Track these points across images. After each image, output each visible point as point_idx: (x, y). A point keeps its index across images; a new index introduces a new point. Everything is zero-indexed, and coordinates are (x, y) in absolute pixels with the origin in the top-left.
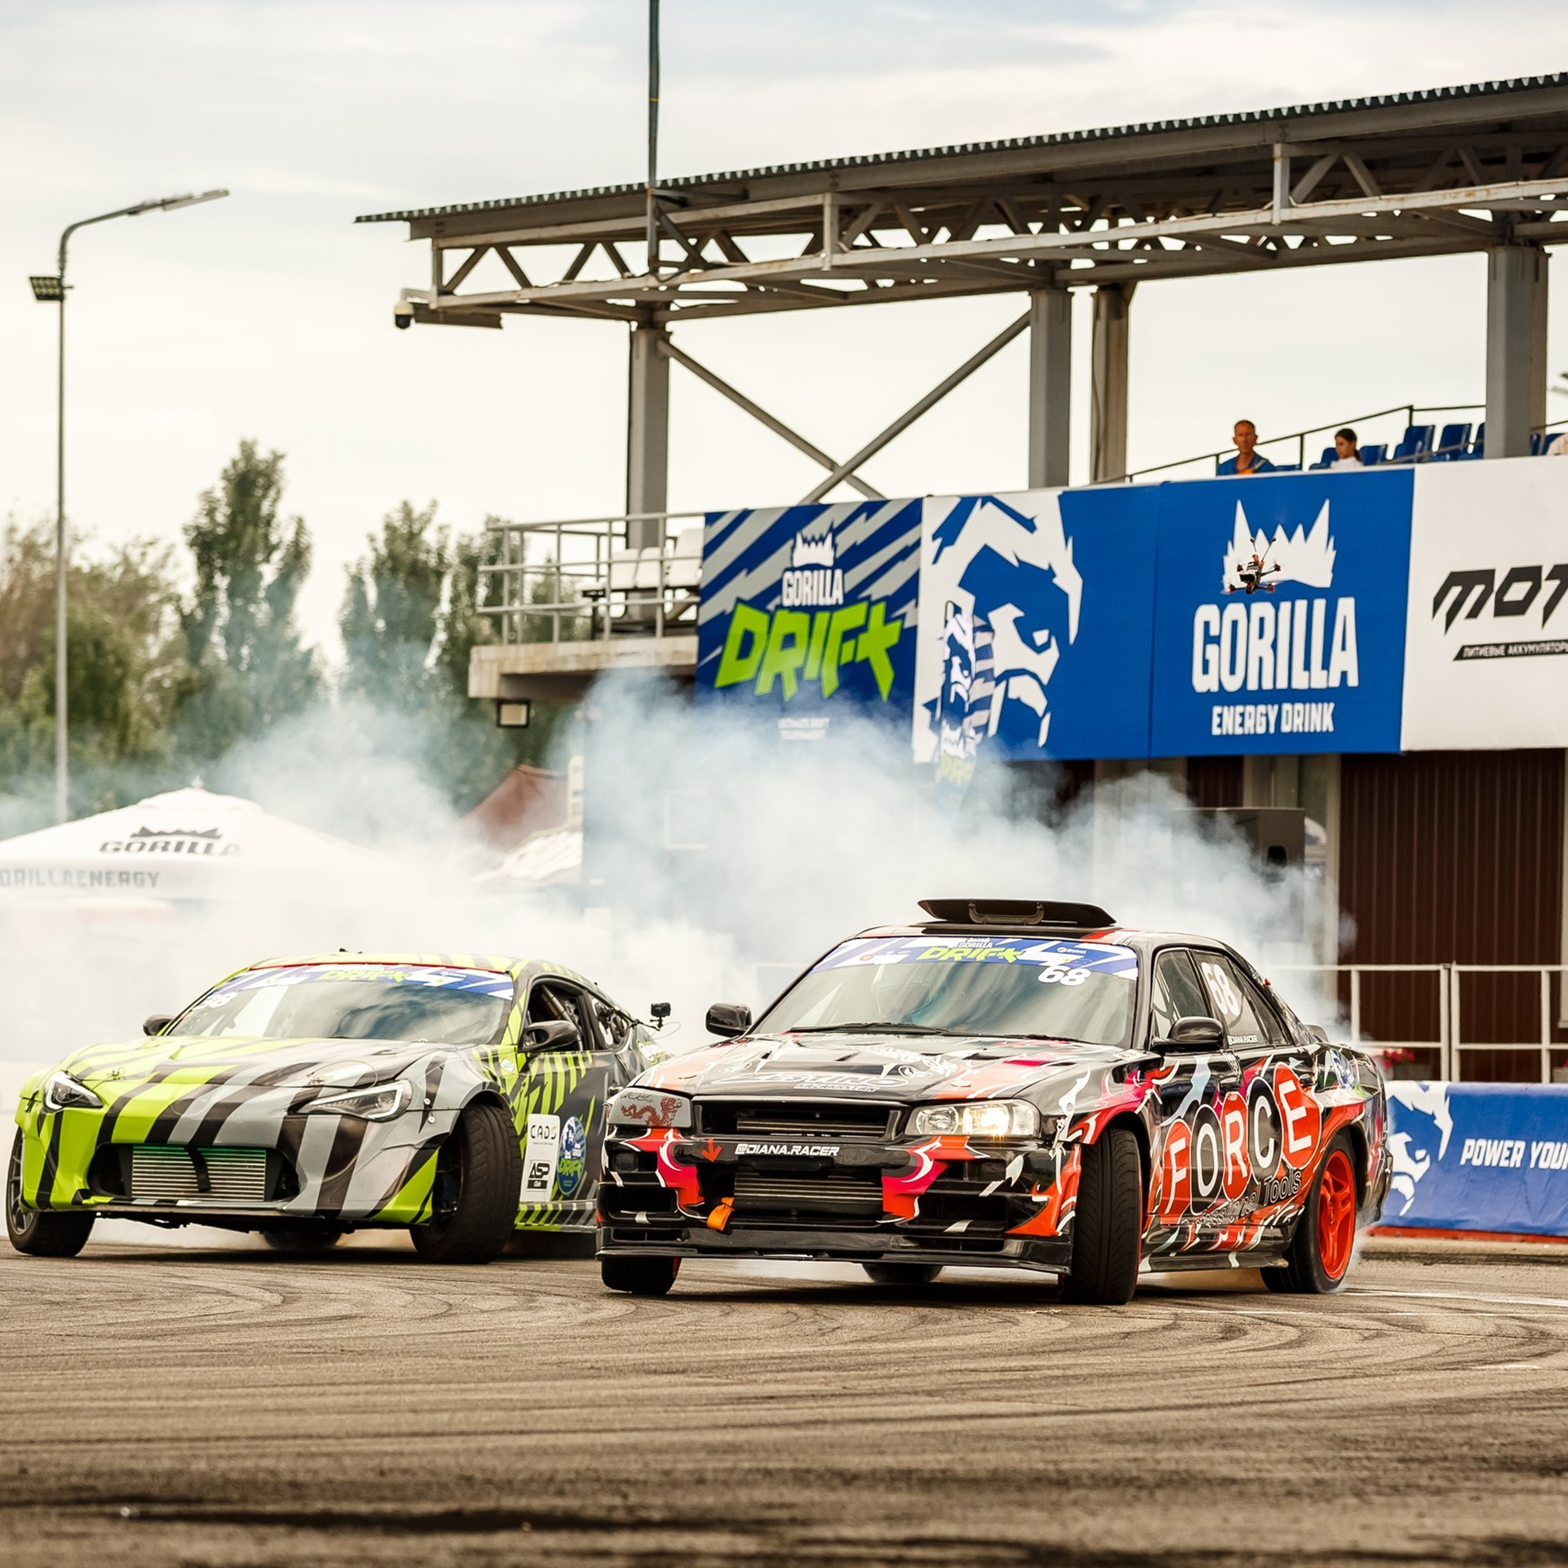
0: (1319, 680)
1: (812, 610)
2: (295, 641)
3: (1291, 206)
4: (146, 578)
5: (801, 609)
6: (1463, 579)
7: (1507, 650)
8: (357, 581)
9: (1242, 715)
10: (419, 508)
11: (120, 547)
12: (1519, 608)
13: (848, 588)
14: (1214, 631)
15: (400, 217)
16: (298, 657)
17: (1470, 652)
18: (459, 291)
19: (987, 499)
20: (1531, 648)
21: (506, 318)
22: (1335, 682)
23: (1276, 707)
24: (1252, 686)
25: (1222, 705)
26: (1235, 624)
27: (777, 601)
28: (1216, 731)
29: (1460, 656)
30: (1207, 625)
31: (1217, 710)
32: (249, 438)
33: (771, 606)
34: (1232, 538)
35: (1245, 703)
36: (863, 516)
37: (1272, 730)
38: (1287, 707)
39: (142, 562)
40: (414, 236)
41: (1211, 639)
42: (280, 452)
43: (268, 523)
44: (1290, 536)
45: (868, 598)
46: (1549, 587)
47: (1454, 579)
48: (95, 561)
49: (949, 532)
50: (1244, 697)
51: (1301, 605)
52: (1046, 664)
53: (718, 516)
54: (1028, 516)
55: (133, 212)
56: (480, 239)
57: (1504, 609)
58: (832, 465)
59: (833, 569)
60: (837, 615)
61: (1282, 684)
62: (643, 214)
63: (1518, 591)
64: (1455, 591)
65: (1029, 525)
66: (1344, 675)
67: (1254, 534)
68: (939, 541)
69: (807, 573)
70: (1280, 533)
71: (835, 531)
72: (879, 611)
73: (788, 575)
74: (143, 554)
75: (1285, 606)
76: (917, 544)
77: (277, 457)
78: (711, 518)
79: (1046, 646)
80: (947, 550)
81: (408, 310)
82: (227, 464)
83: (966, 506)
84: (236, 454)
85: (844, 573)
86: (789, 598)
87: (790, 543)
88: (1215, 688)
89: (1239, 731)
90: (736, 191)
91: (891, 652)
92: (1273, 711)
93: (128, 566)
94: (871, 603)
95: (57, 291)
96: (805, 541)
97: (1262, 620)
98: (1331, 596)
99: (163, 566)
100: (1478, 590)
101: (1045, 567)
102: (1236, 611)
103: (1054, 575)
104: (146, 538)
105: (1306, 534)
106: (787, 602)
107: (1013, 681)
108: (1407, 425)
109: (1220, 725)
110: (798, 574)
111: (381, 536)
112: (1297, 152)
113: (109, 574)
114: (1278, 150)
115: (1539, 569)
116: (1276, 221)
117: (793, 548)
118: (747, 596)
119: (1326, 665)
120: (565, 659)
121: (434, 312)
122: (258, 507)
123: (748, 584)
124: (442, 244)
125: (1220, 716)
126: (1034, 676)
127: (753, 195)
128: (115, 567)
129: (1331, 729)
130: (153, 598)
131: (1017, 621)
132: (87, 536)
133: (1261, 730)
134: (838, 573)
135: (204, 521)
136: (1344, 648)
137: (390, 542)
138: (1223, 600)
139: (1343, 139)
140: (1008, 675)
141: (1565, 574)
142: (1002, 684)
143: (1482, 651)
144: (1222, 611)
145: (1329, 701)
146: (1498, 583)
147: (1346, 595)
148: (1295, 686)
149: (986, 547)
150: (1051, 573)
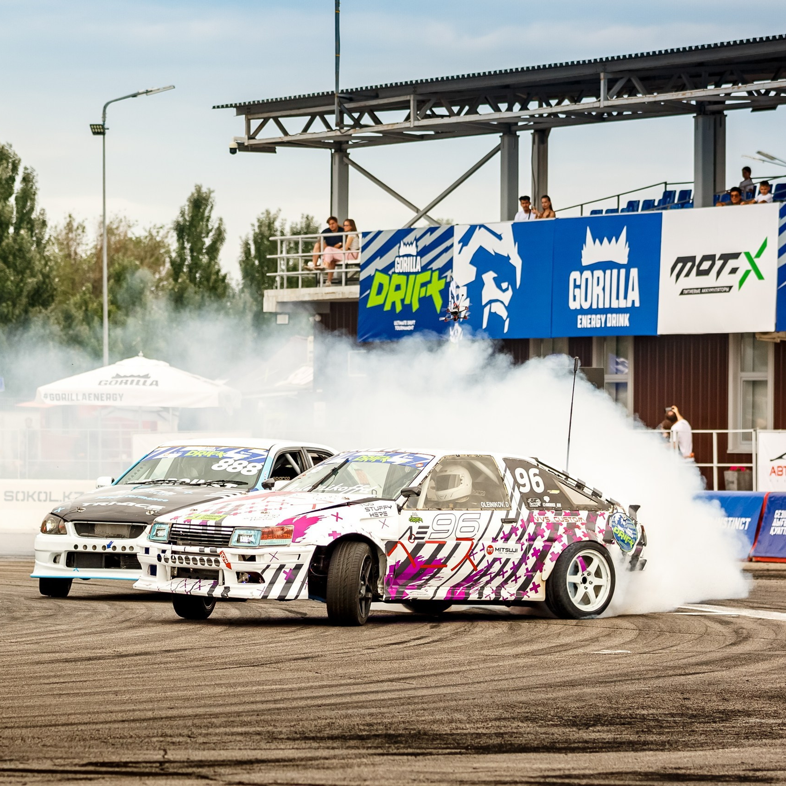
0: (623, 304)
1: (407, 274)
2: (219, 271)
3: (608, 100)
4: (160, 242)
5: (403, 273)
6: (683, 260)
7: (701, 291)
8: (247, 244)
9: (590, 319)
10: (273, 212)
11: (148, 229)
12: (706, 272)
13: (423, 264)
14: (578, 283)
15: (231, 106)
16: (220, 277)
17: (686, 292)
18: (257, 137)
19: (481, 226)
20: (712, 290)
21: (278, 148)
22: (629, 305)
23: (605, 316)
24: (594, 306)
25: (582, 315)
26: (587, 279)
27: (392, 270)
28: (579, 326)
29: (682, 293)
30: (575, 280)
31: (579, 317)
32: (199, 183)
33: (390, 273)
34: (585, 242)
35: (591, 314)
36: (429, 233)
37: (603, 326)
38: (609, 316)
39: (158, 235)
40: (238, 114)
41: (576, 286)
42: (212, 189)
43: (208, 220)
44: (610, 241)
45: (431, 269)
46: (719, 263)
47: (679, 260)
48: (138, 236)
49: (465, 240)
50: (591, 311)
51: (615, 271)
52: (507, 297)
53: (368, 233)
54: (499, 233)
55: (134, 96)
56: (266, 115)
57: (700, 273)
58: (417, 210)
59: (416, 256)
60: (418, 276)
61: (607, 306)
62: (334, 104)
63: (706, 265)
64: (680, 265)
65: (499, 237)
66: (633, 302)
67: (594, 242)
68: (461, 244)
69: (405, 258)
70: (606, 240)
71: (417, 240)
72: (436, 274)
73: (397, 259)
74: (158, 232)
75: (608, 272)
76: (452, 245)
77: (210, 192)
78: (365, 234)
79: (507, 289)
80: (464, 248)
81: (235, 146)
82: (189, 194)
83: (472, 229)
84: (194, 190)
85: (421, 258)
86: (398, 269)
87: (398, 245)
88: (579, 308)
89: (589, 326)
90: (373, 94)
91: (441, 292)
92: (603, 317)
93: (152, 237)
94: (433, 271)
95: (102, 130)
96: (404, 244)
97: (598, 278)
98: (627, 267)
99: (166, 237)
100: (689, 265)
101: (506, 255)
102: (587, 274)
103: (510, 259)
104: (159, 225)
105: (617, 241)
106: (397, 271)
107: (493, 304)
108: (664, 190)
109: (581, 323)
110: (401, 258)
111: (257, 224)
112: (610, 76)
113: (144, 241)
114: (602, 75)
115: (715, 256)
116: (602, 106)
117: (400, 247)
118: (380, 268)
119: (626, 297)
120: (304, 295)
121: (247, 146)
122: (203, 213)
123: (381, 263)
124: (249, 117)
125: (581, 319)
126: (502, 302)
127: (380, 96)
128: (146, 237)
129: (628, 325)
130: (162, 251)
131: (494, 279)
132: (134, 224)
133: (598, 326)
134: (419, 258)
135: (181, 219)
136: (633, 290)
137: (260, 227)
138: (582, 269)
139: (630, 71)
140: (490, 302)
141: (726, 258)
142: (489, 306)
143: (691, 291)
144: (581, 274)
145: (627, 313)
146: (697, 262)
147: (634, 267)
148: (612, 306)
149: (481, 247)
150: (508, 258)
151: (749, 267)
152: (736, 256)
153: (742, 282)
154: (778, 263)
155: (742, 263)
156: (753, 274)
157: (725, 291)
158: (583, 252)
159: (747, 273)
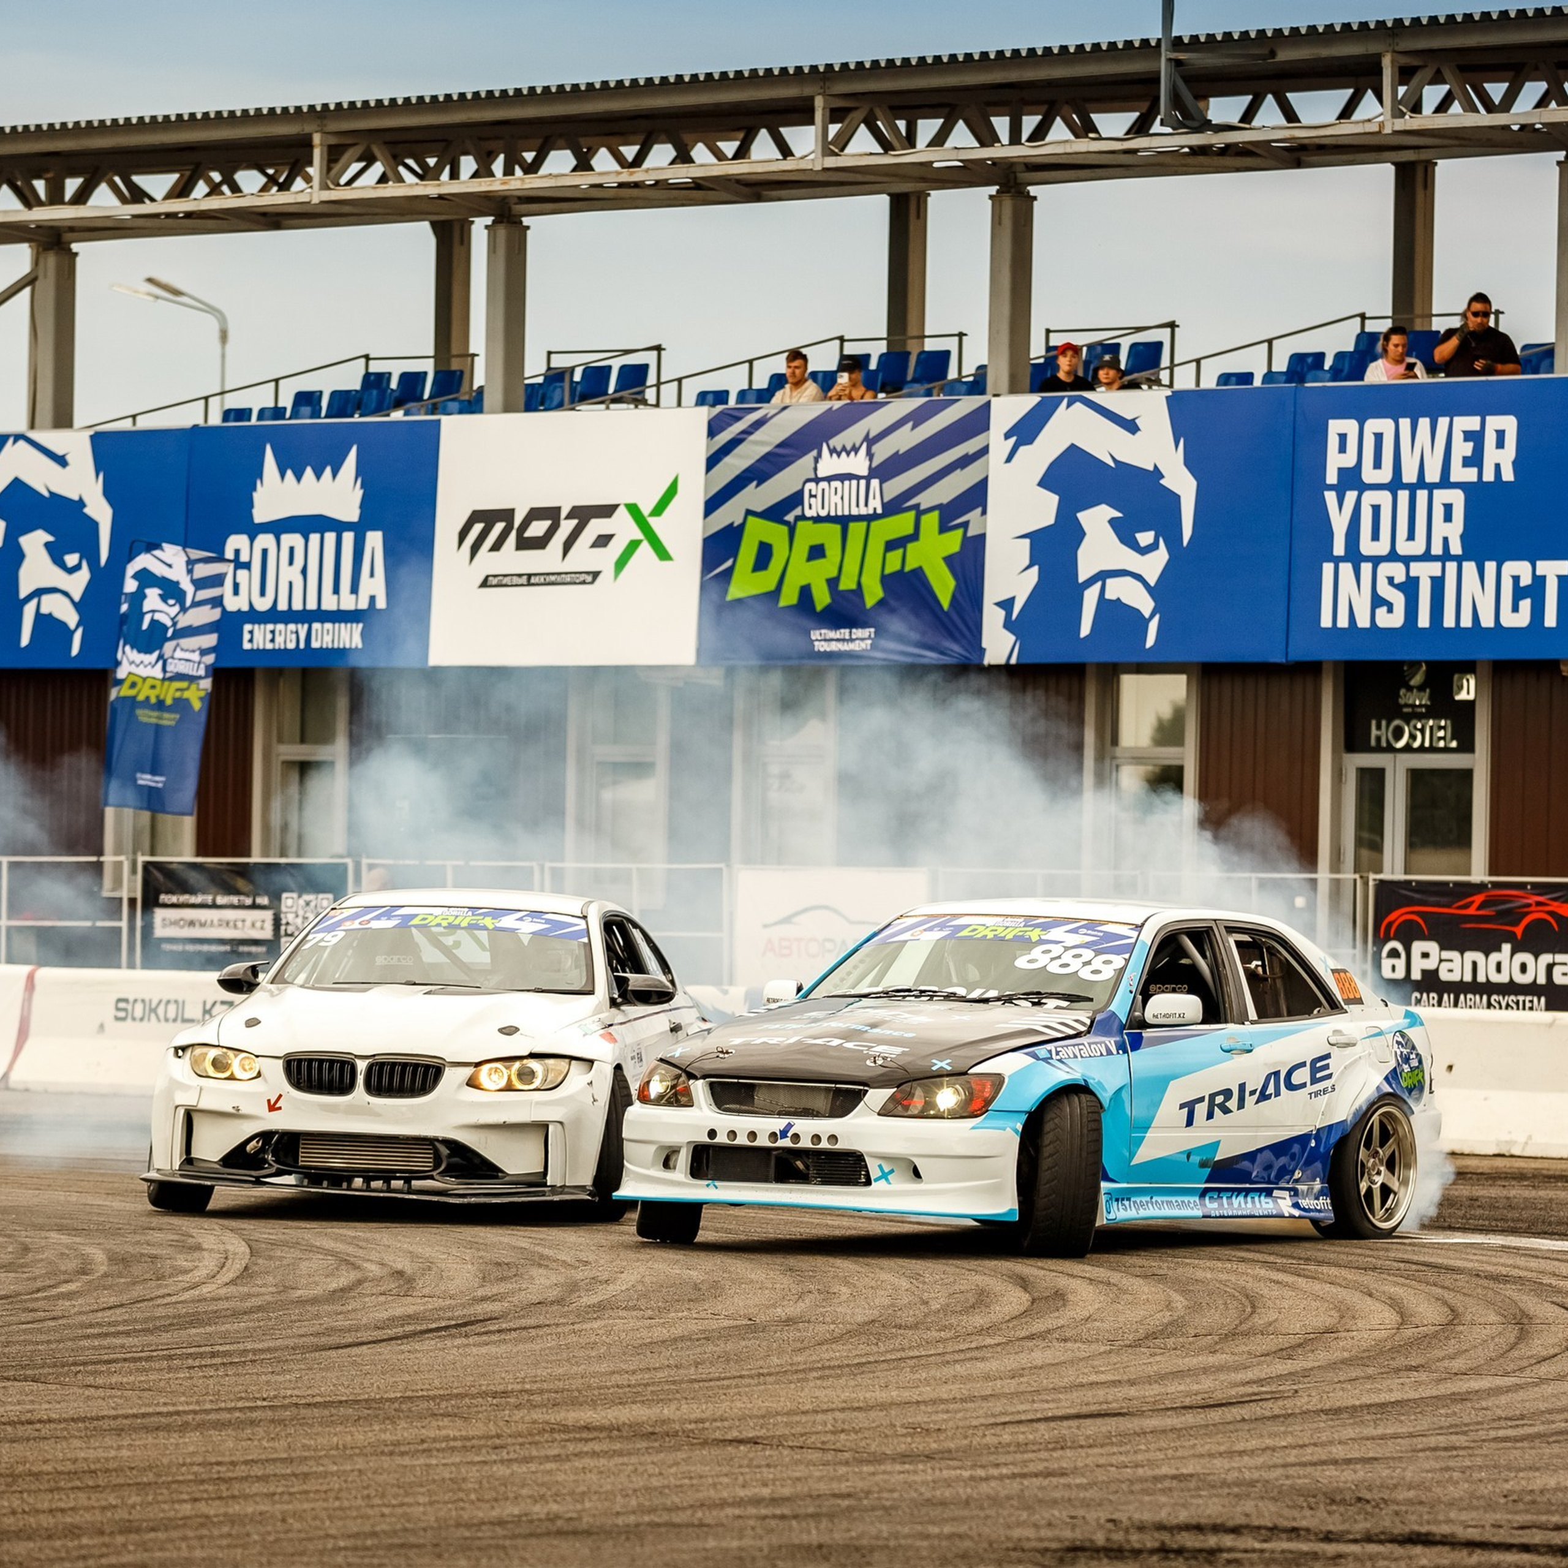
0: (348, 602)
3: (329, 189)
6: (486, 517)
7: (530, 580)
9: (273, 632)
12: (540, 543)
14: (244, 557)
17: (495, 581)
19: (19, 437)
20: (553, 578)
22: (363, 605)
23: (306, 626)
24: (282, 606)
25: (253, 623)
26: (265, 552)
28: (247, 646)
29: (485, 584)
30: (237, 552)
31: (247, 627)
34: (260, 475)
35: (275, 622)
37: (302, 645)
38: (316, 626)
41: (241, 565)
44: (318, 475)
46: (567, 526)
47: (476, 516)
50: (273, 616)
51: (330, 537)
52: (77, 583)
54: (60, 453)
57: (524, 544)
61: (312, 605)
63: (538, 528)
64: (478, 527)
65: (61, 461)
66: (372, 599)
67: (283, 475)
70: (309, 472)
75: (314, 538)
79: (77, 568)
88: (245, 608)
89: (269, 646)
92: (303, 630)
97: (292, 549)
98: (360, 529)
100: (499, 527)
101: (76, 498)
102: (265, 540)
103: (84, 505)
105: (335, 474)
107: (45, 598)
108: (363, 372)
109: (251, 641)
112: (333, 141)
114: (317, 139)
115: (559, 509)
116: (315, 200)
119: (355, 589)
125: (251, 632)
126: (66, 594)
129: (360, 646)
131: (47, 545)
133: (291, 646)
136: (372, 575)
138: (254, 531)
139: (371, 131)
140: (39, 593)
141: (583, 514)
142: (35, 602)
143: (506, 580)
144: (252, 540)
145: (358, 622)
146: (518, 521)
147: (374, 529)
148: (324, 607)
149: (17, 481)
150: (81, 503)
151: (639, 535)
152: (607, 511)
153: (621, 564)
154: (705, 528)
155: (622, 527)
156: (645, 548)
157: (584, 582)
158: (255, 495)
159: (634, 545)
